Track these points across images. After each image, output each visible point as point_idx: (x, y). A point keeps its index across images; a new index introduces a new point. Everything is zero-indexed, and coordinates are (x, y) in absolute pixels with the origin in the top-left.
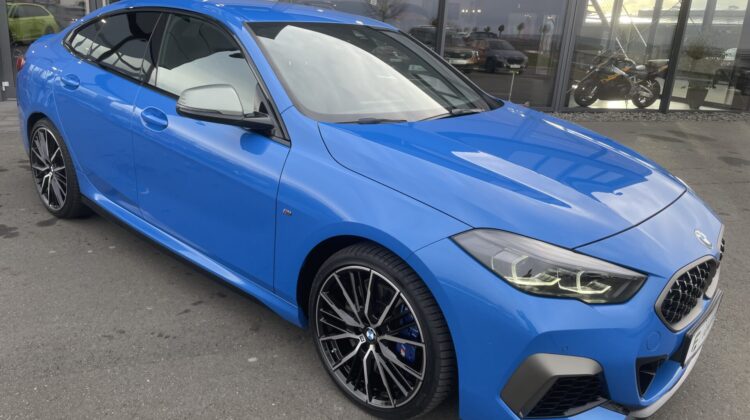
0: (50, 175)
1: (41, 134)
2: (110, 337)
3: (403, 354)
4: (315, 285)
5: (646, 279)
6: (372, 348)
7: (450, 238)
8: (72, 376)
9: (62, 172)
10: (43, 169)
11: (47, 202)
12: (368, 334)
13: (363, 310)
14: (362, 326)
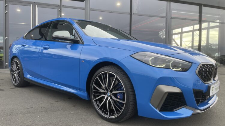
0: (15, 74)
1: (14, 63)
2: (28, 108)
3: (119, 97)
4: (91, 83)
5: (192, 65)
6: (109, 98)
7: (130, 56)
8: (15, 116)
9: (19, 72)
10: (14, 73)
11: (14, 83)
12: (108, 94)
13: (106, 86)
14: (106, 92)
